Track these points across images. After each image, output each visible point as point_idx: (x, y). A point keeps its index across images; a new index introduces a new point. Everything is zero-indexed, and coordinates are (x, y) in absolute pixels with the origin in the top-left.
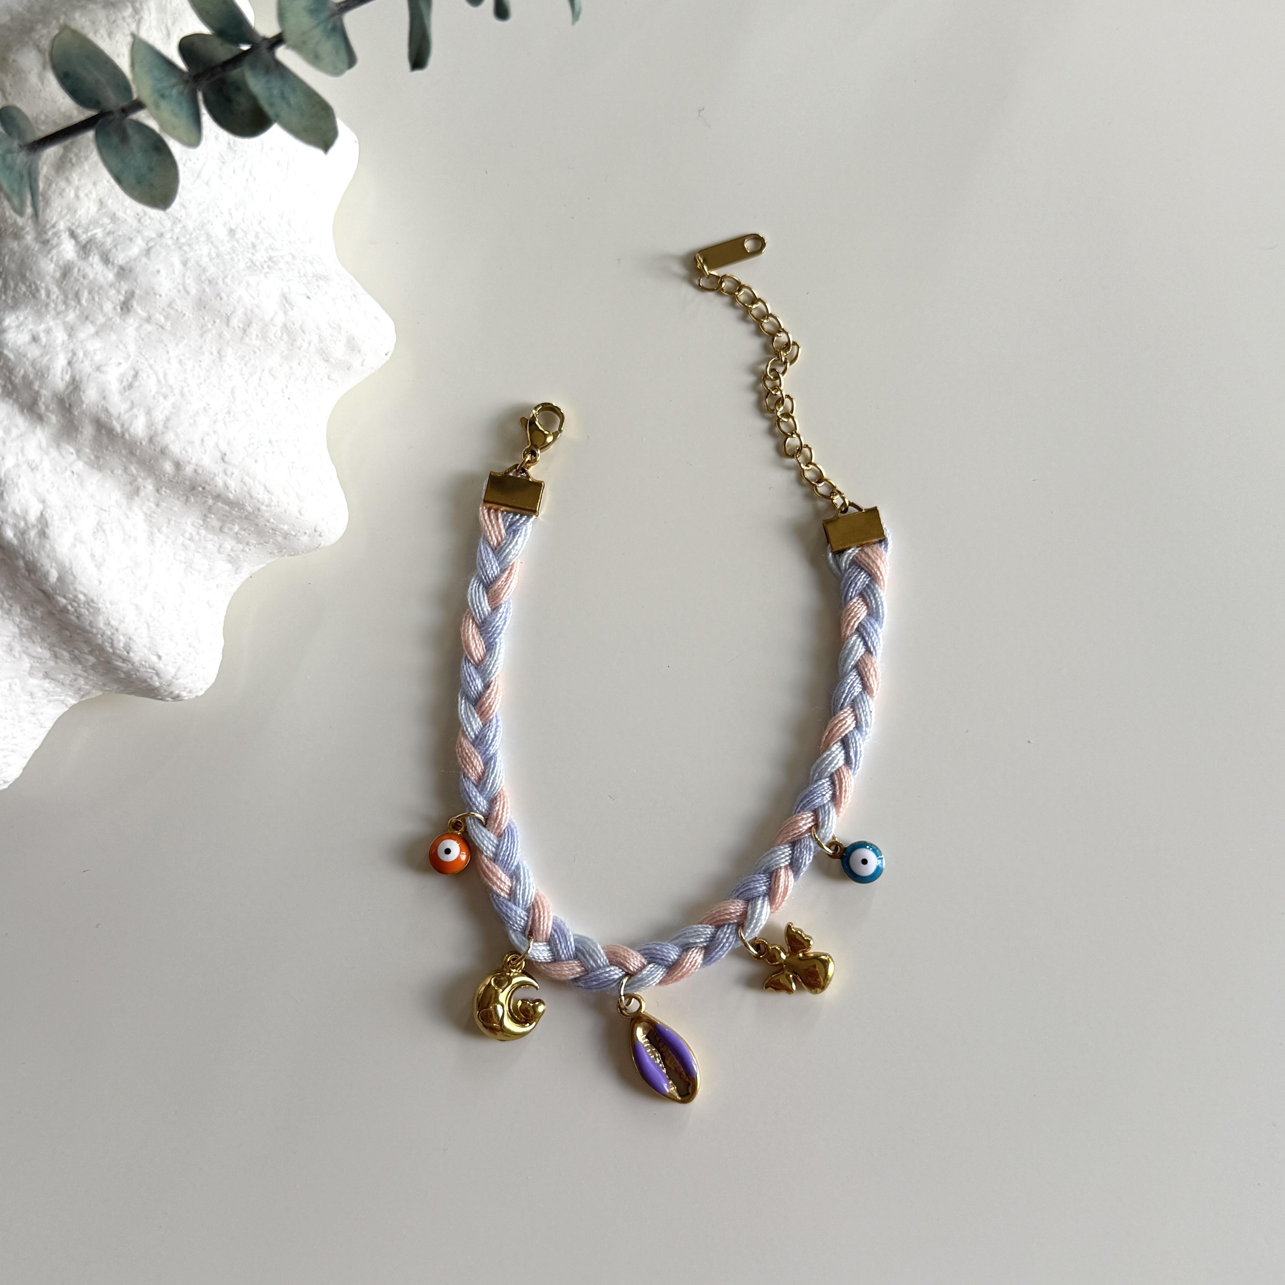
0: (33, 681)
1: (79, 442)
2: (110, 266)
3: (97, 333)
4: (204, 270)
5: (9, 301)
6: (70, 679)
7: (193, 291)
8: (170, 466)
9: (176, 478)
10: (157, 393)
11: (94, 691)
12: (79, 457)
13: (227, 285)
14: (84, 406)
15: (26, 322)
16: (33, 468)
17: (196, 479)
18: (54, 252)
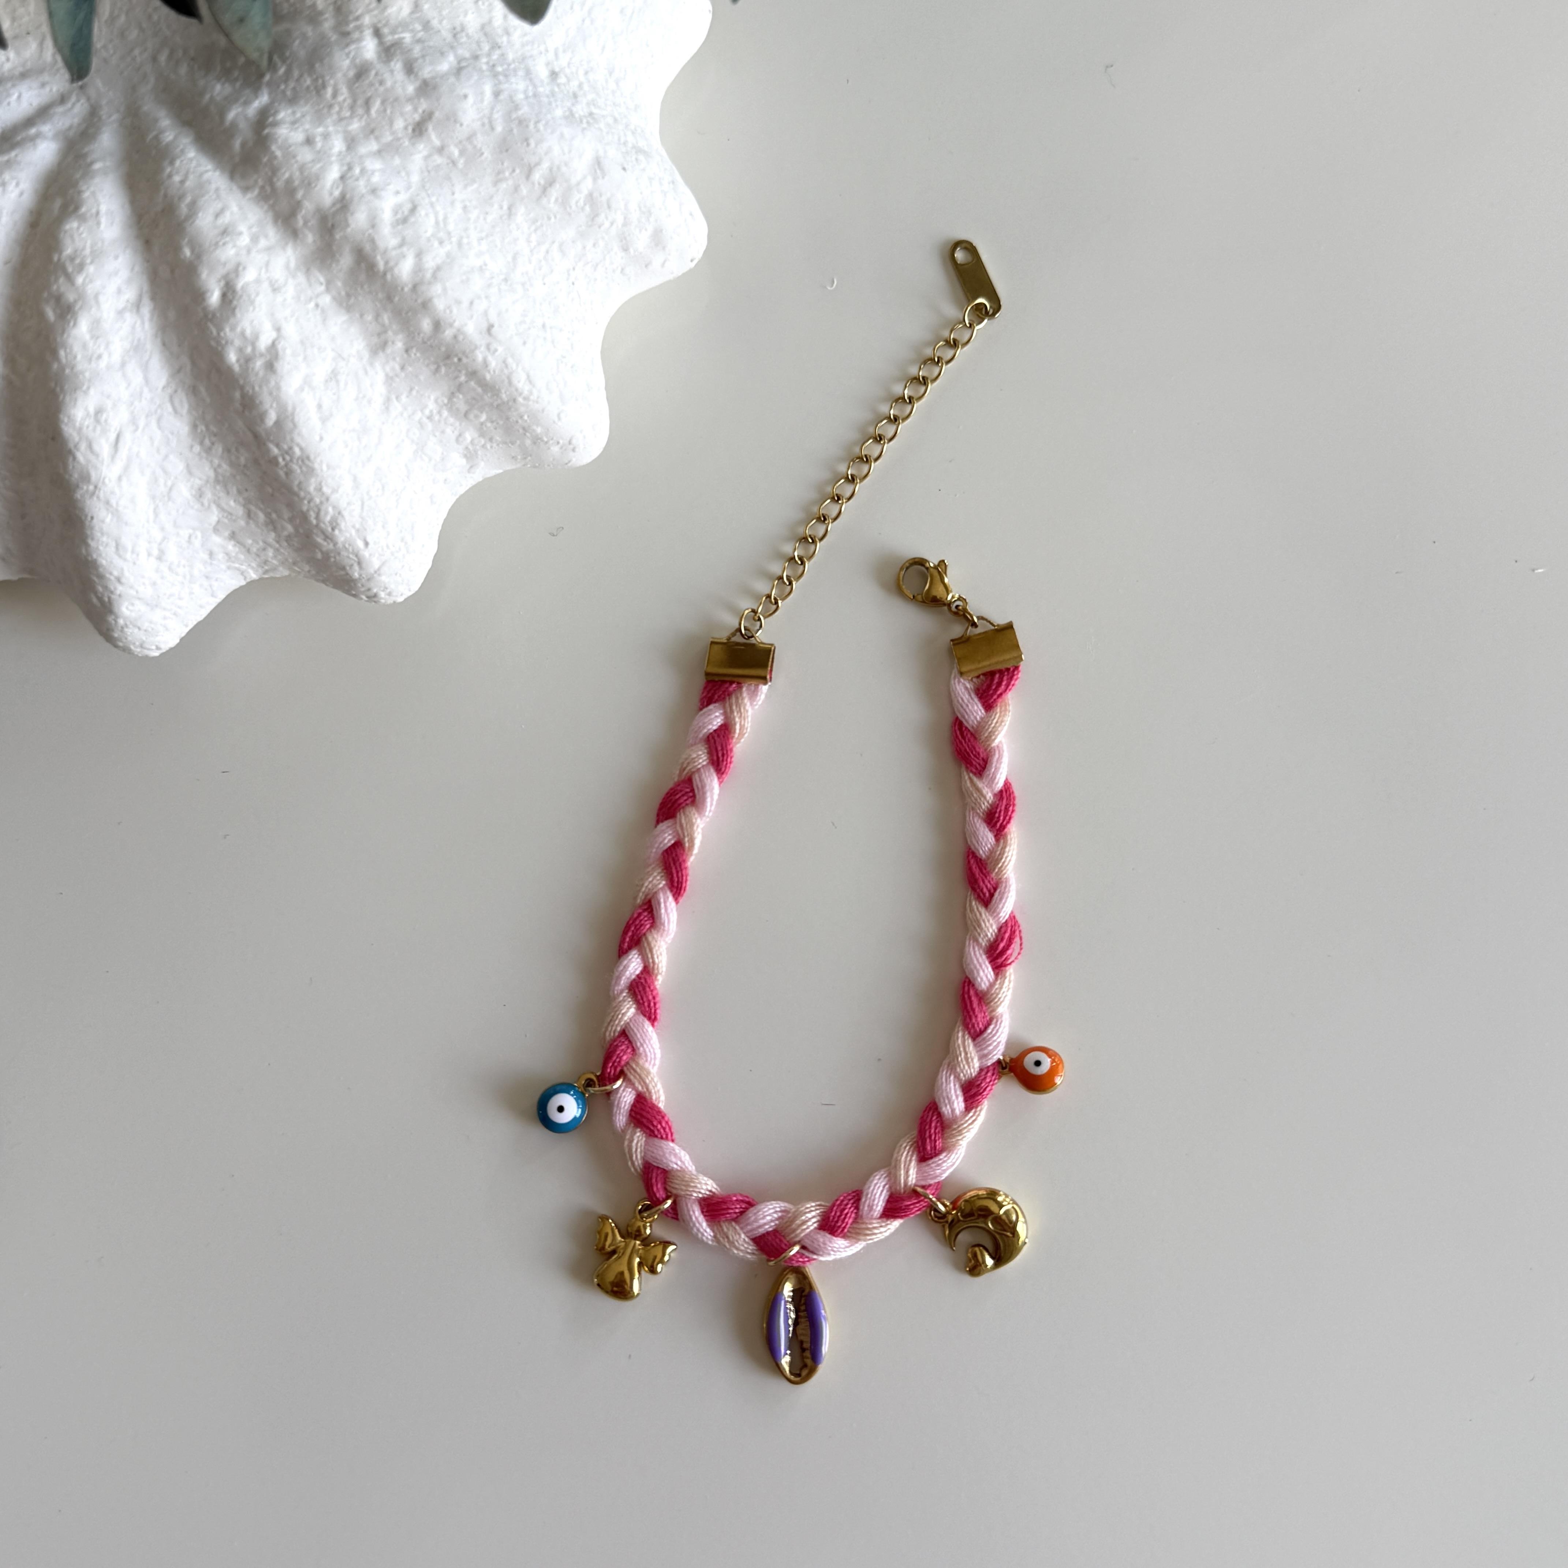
0: (217, 540)
1: (332, 272)
2: (412, 77)
3: (379, 152)
4: (517, 108)
5: (289, 93)
6: (258, 547)
7: (499, 129)
8: (428, 324)
9: (432, 341)
10: (433, 235)
11: (281, 568)
12: (328, 290)
13: (538, 131)
14: (349, 230)
15: (303, 120)
16: (275, 289)
17: (454, 347)
18: (353, 47)
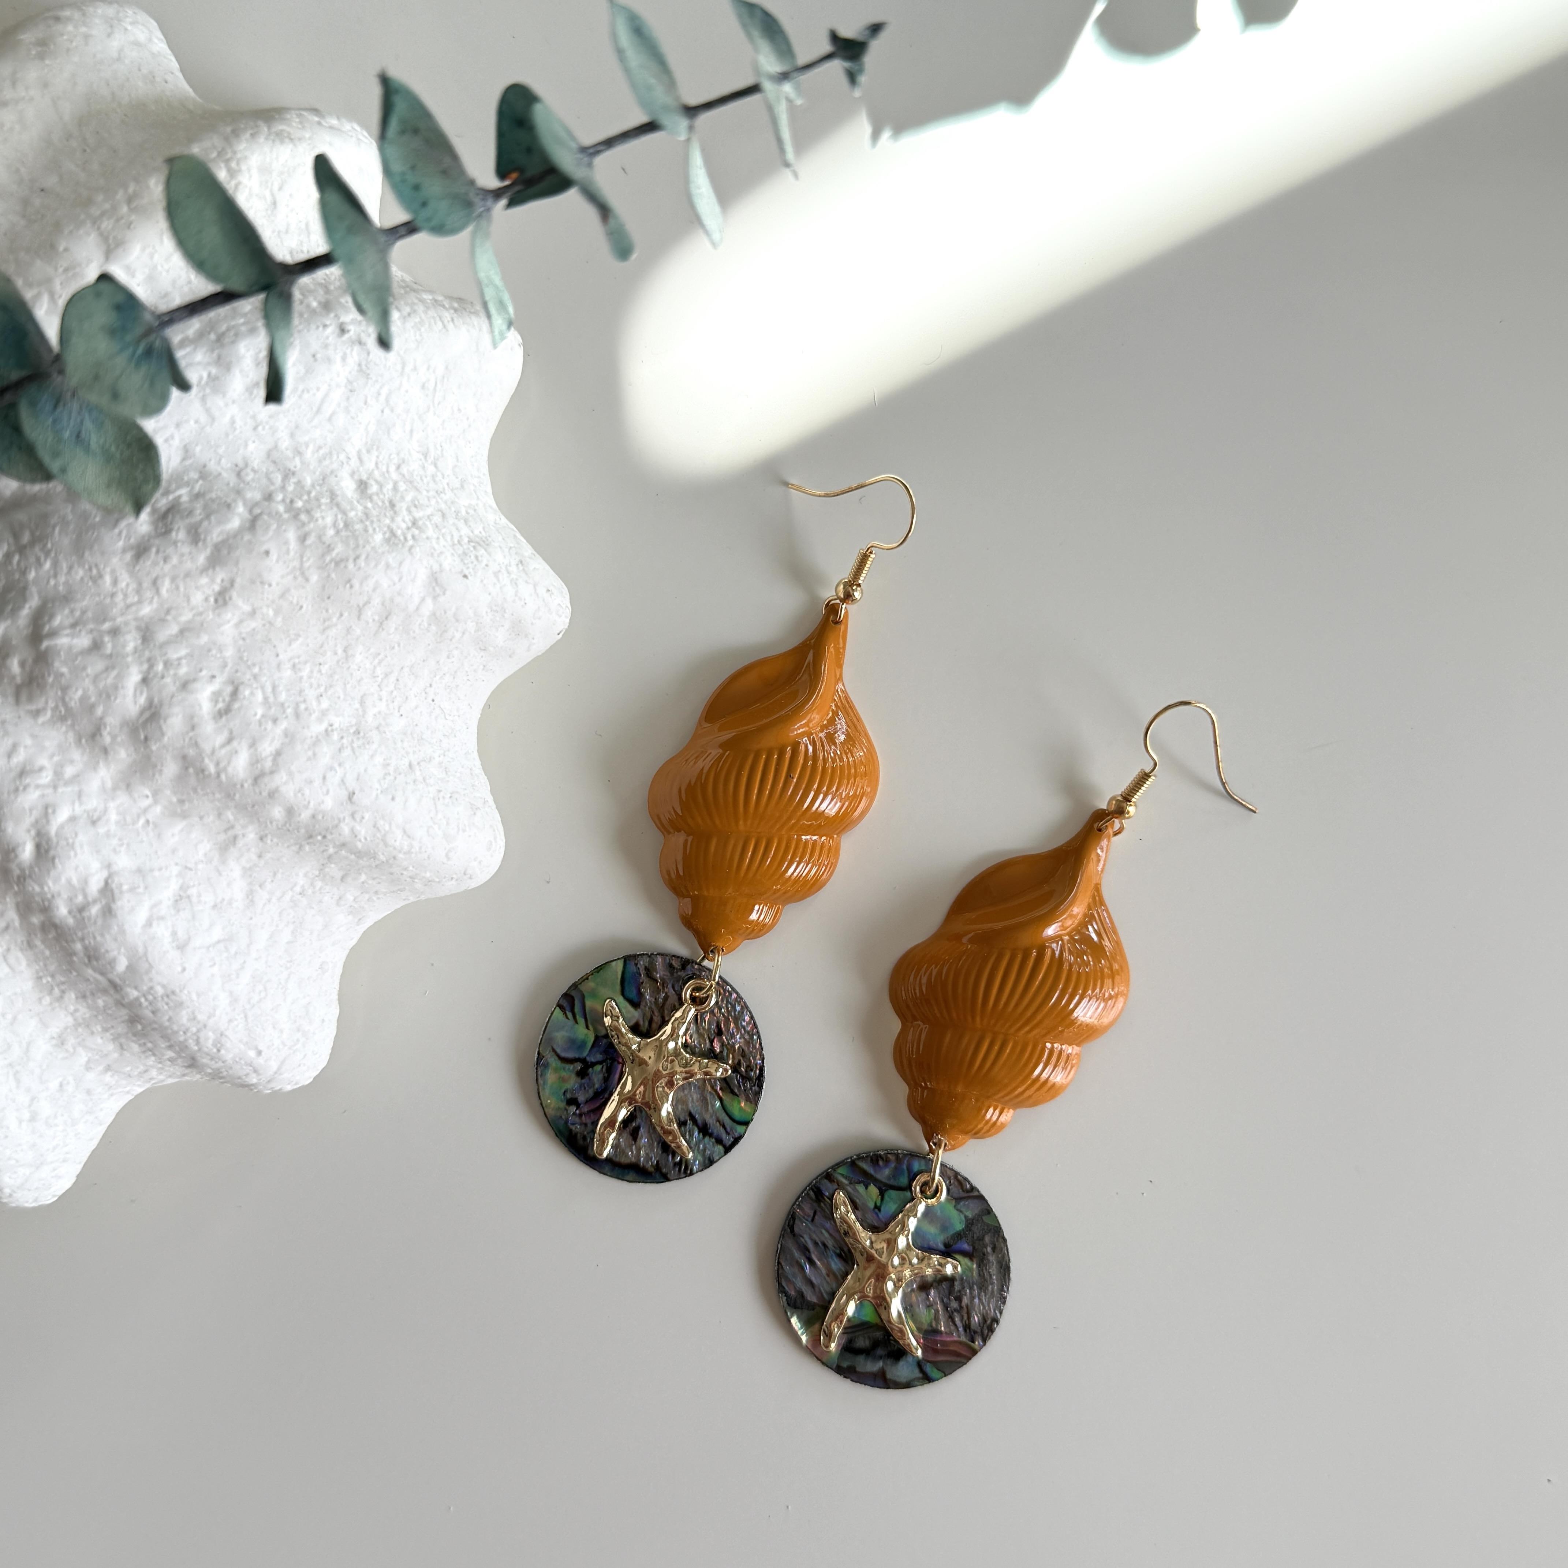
0: (91, 1077)
1: (157, 780)
2: (200, 544)
4: (329, 548)
7: (314, 578)
8: (279, 812)
9: (288, 825)
10: (263, 716)
11: (171, 1078)
12: (156, 802)
13: (359, 568)
14: (166, 739)
16: (95, 821)
17: (314, 826)
